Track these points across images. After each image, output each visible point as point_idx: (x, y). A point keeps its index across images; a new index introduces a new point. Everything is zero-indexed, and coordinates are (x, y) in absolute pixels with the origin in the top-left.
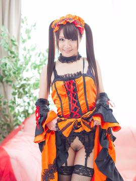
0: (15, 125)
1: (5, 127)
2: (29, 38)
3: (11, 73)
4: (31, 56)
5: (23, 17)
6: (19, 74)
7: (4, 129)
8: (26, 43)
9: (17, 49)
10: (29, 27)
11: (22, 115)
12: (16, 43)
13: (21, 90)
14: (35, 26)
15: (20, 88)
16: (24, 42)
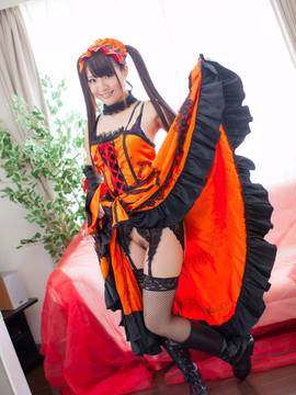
0: (73, 235)
1: (60, 240)
2: (60, 104)
3: (43, 157)
4: (69, 130)
5: (42, 77)
6: (55, 157)
7: (59, 244)
8: (58, 114)
9: (46, 124)
10: (55, 89)
11: (79, 217)
12: (41, 116)
13: (66, 181)
14: (63, 85)
15: (63, 177)
16: (53, 112)
